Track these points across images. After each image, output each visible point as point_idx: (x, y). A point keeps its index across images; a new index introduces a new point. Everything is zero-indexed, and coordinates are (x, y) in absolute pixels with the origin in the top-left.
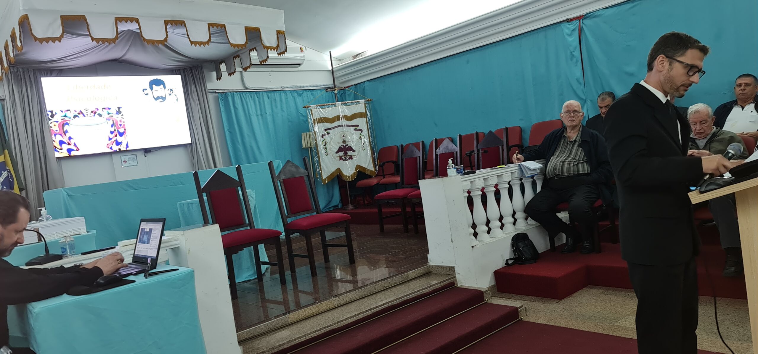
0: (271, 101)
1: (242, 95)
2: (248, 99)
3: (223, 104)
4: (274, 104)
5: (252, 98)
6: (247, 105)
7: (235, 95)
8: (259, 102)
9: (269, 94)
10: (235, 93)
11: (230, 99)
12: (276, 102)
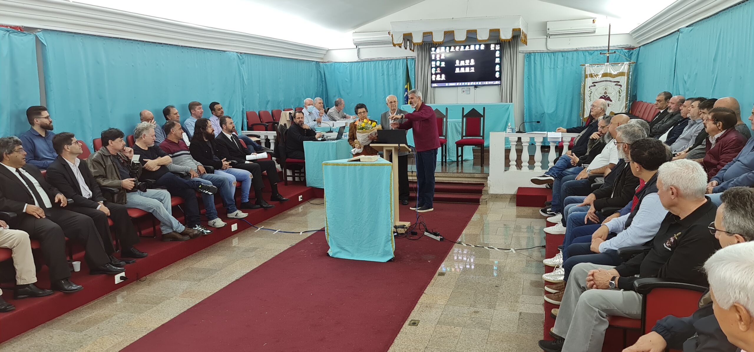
0: (564, 59)
1: (542, 55)
2: (545, 57)
3: (528, 60)
4: (566, 60)
5: (549, 56)
6: (544, 61)
7: (536, 55)
8: (554, 59)
9: (564, 54)
10: (537, 53)
11: (532, 57)
12: (567, 60)
